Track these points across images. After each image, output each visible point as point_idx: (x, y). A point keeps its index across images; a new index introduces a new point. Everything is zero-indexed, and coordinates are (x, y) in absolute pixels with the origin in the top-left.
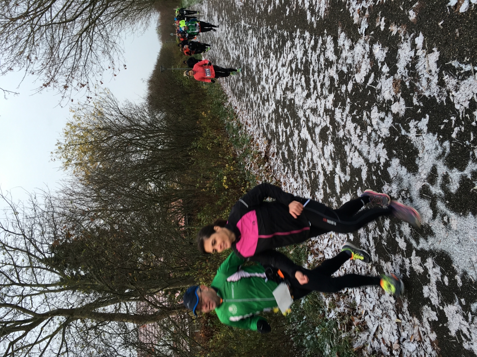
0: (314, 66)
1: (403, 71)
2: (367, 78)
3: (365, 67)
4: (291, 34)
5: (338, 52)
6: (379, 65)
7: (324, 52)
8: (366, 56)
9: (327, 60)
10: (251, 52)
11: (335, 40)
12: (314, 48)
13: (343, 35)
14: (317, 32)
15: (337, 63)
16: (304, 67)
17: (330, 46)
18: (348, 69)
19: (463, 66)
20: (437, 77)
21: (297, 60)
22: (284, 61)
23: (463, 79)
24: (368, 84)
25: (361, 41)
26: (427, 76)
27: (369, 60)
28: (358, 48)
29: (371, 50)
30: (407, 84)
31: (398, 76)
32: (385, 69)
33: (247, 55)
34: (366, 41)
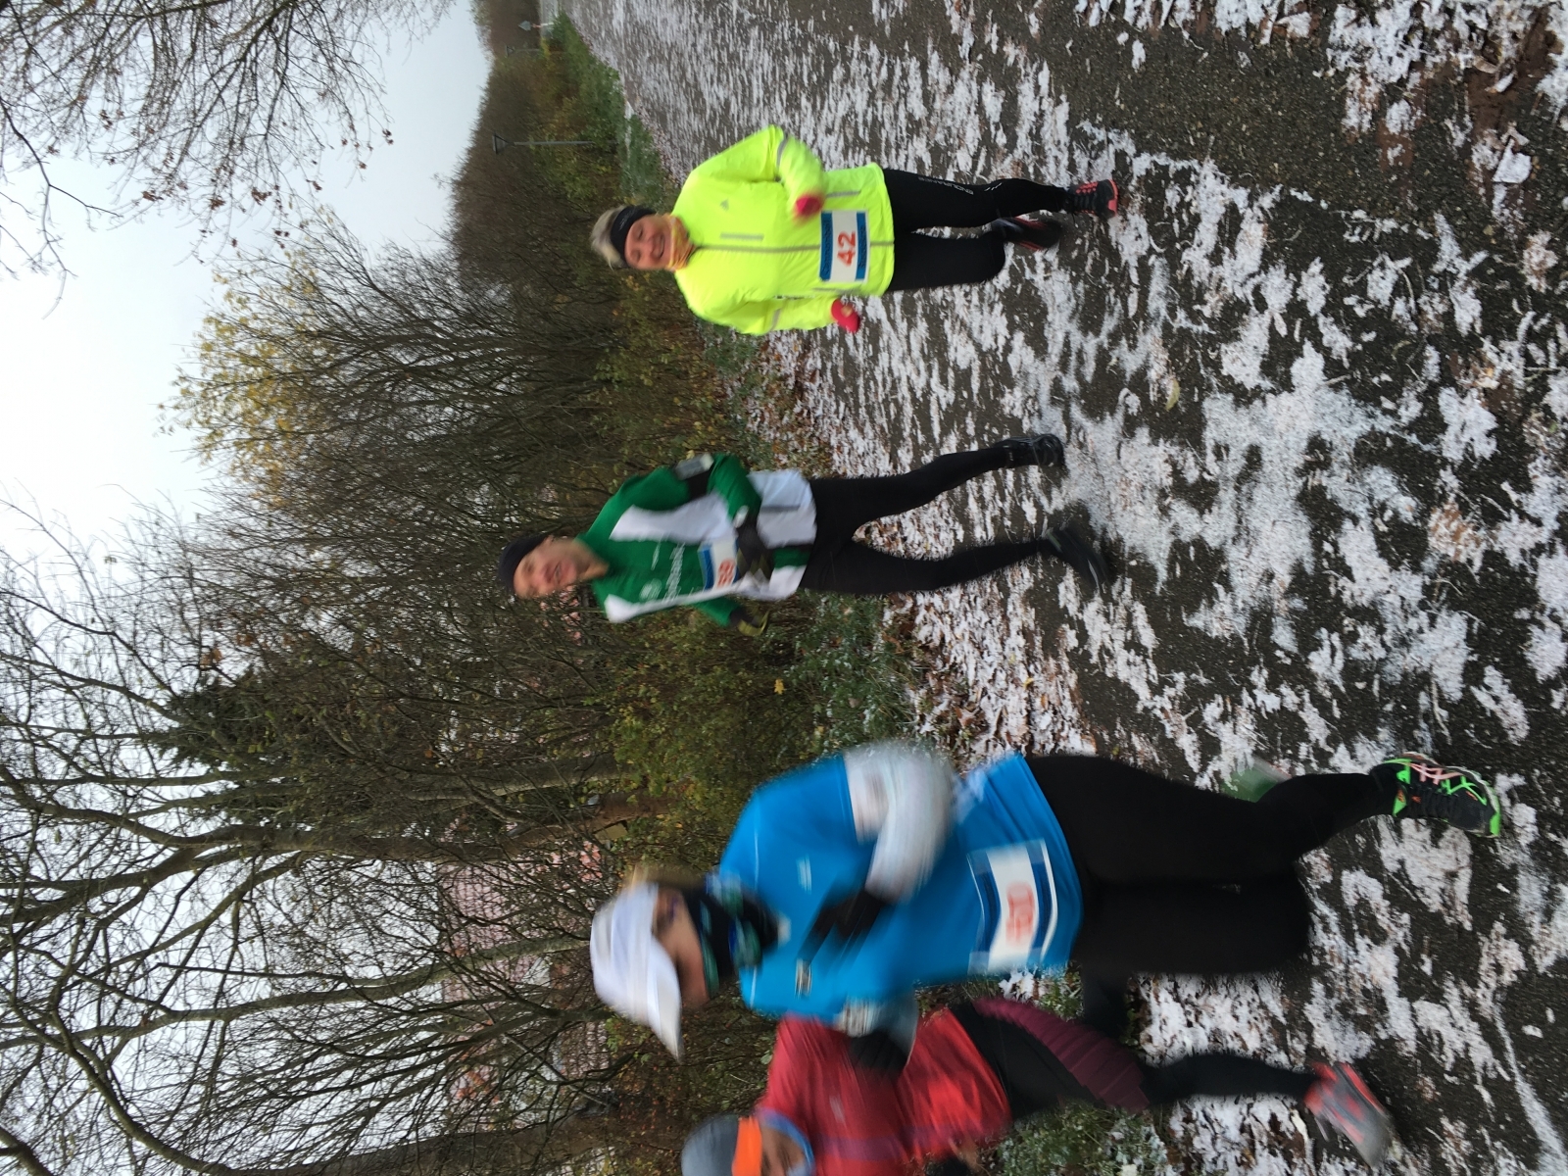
0: (887, 133)
1: (1025, 143)
2: (975, 158)
3: (972, 135)
4: (843, 49)
5: (927, 98)
6: (992, 128)
7: (905, 96)
8: (973, 109)
9: (910, 117)
10: (758, 92)
11: (924, 67)
12: (887, 87)
13: (934, 58)
14: (892, 48)
15: (929, 125)
16: (870, 135)
17: (915, 82)
18: (946, 140)
19: (1095, 131)
20: (1067, 155)
21: (856, 116)
22: (830, 118)
23: (1096, 158)
24: (977, 173)
25: (965, 74)
26: (1055, 152)
27: (977, 120)
28: (961, 89)
29: (980, 94)
30: (1031, 170)
31: (1018, 153)
32: (1001, 139)
33: (747, 101)
34: (971, 73)
